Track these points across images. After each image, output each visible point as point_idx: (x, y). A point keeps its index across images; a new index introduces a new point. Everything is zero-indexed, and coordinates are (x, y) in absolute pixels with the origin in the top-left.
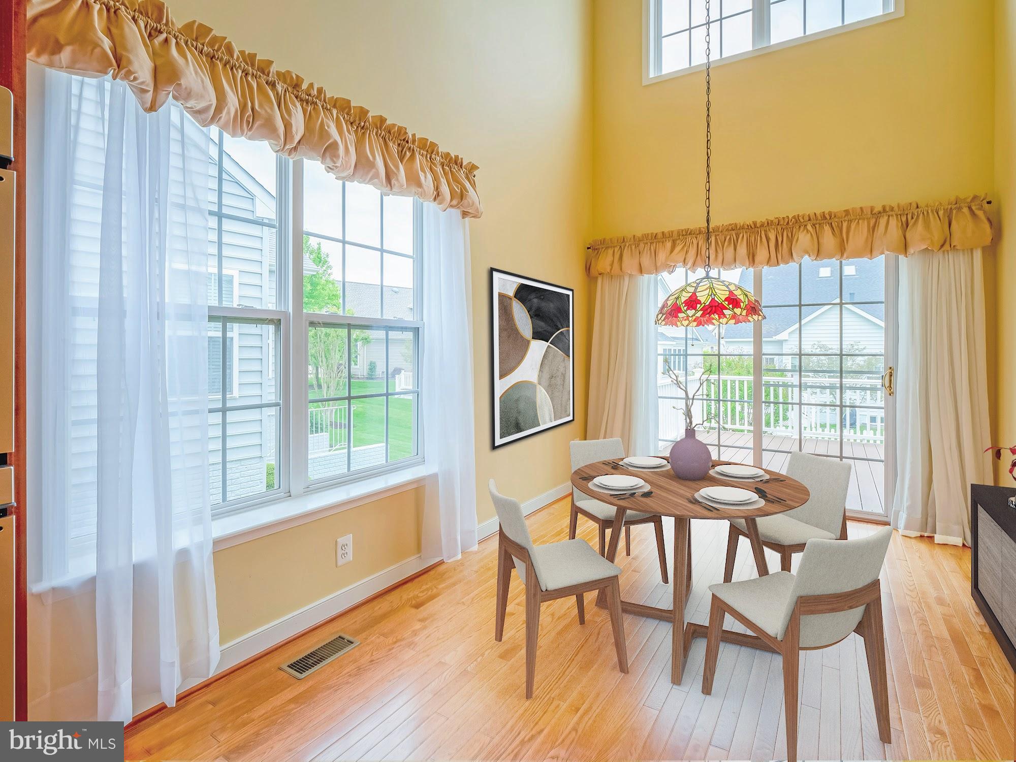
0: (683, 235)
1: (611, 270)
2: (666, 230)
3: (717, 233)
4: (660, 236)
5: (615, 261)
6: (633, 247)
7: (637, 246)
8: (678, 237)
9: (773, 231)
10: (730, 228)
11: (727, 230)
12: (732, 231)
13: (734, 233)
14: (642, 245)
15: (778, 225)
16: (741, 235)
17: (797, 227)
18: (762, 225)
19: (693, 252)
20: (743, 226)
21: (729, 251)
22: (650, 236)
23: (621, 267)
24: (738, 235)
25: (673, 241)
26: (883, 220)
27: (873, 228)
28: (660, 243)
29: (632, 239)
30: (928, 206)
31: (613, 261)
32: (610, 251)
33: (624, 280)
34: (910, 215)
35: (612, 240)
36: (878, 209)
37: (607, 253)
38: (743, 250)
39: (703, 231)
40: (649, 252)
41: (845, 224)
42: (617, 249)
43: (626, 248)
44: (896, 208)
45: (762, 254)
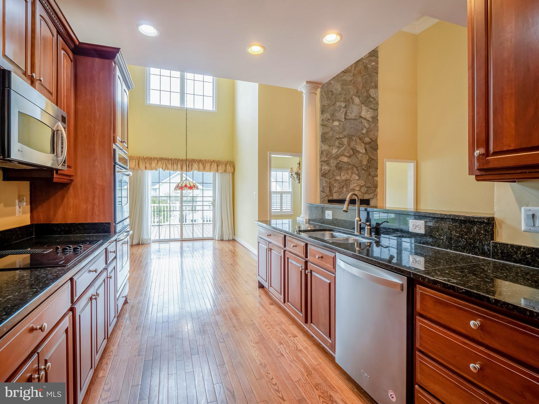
0: (161, 159)
2: (155, 157)
3: (172, 160)
4: (153, 158)
6: (143, 160)
9: (187, 162)
13: (176, 161)
14: (146, 160)
15: (189, 161)
16: (179, 162)
17: (194, 162)
18: (184, 160)
19: (165, 165)
20: (179, 160)
21: (175, 166)
22: (149, 158)
23: (139, 167)
24: (178, 162)
25: (158, 161)
26: (213, 163)
27: (211, 165)
28: (153, 161)
29: (143, 158)
30: (222, 161)
31: (136, 164)
32: (134, 161)
33: (140, 171)
34: (218, 163)
35: (134, 156)
36: (212, 161)
37: (133, 161)
38: (179, 166)
39: (167, 159)
40: (149, 163)
41: (205, 163)
42: (137, 160)
43: (140, 160)
44: (216, 161)
45: (184, 168)
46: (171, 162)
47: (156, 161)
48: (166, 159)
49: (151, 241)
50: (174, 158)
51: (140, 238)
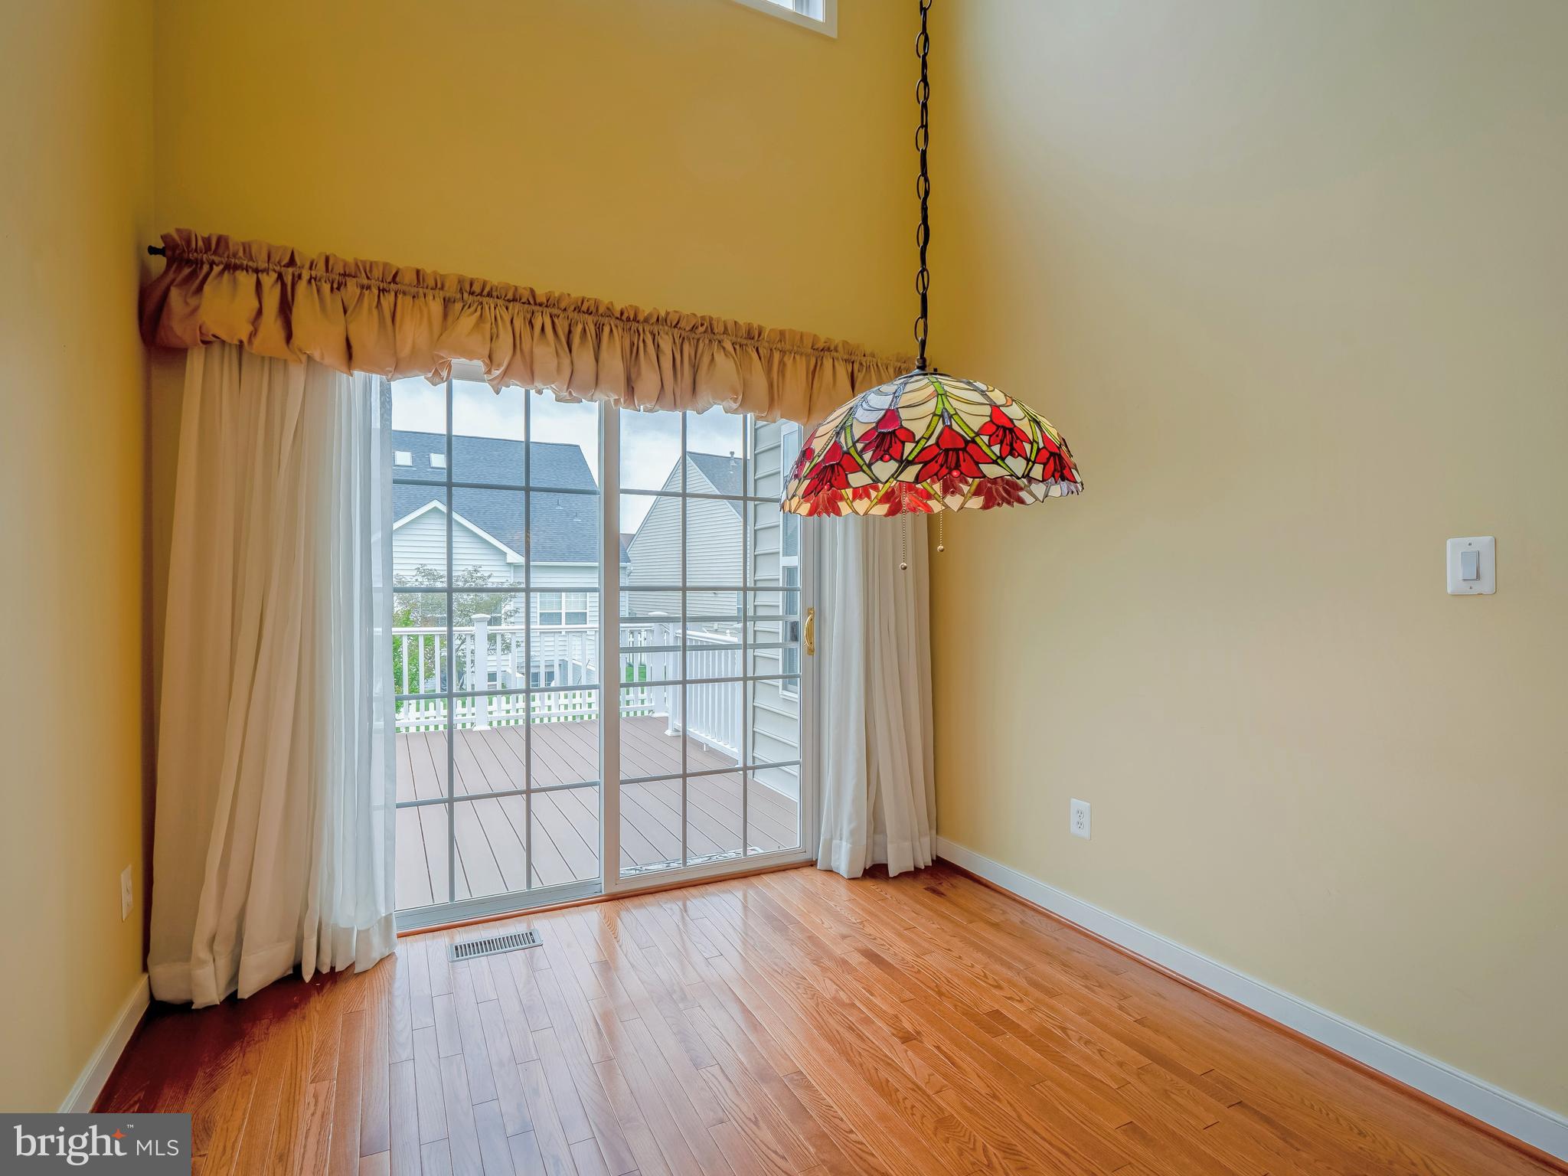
0: (472, 293)
1: (253, 335)
2: (428, 268)
3: (555, 311)
4: (409, 278)
5: (265, 311)
6: (326, 287)
7: (338, 287)
8: (459, 296)
9: (666, 337)
10: (584, 308)
11: (578, 309)
12: (587, 316)
13: (590, 319)
14: (352, 288)
15: (675, 327)
16: (607, 329)
17: (707, 342)
18: (646, 320)
19: (506, 339)
20: (609, 312)
21: (584, 358)
22: (377, 273)
23: (289, 337)
24: (599, 329)
25: (447, 302)
26: (828, 363)
27: (813, 373)
28: (409, 299)
29: (322, 265)
30: (873, 355)
31: (260, 312)
32: (246, 280)
33: (298, 375)
34: (856, 366)
35: (247, 247)
36: (821, 345)
37: (235, 281)
38: (614, 361)
39: (526, 295)
40: (375, 312)
41: (777, 356)
42: (268, 280)
43: (302, 286)
44: (840, 348)
45: (648, 379)
46: (553, 323)
47: (436, 307)
48: (514, 300)
49: (395, 931)
50: (577, 293)
51: (300, 926)
